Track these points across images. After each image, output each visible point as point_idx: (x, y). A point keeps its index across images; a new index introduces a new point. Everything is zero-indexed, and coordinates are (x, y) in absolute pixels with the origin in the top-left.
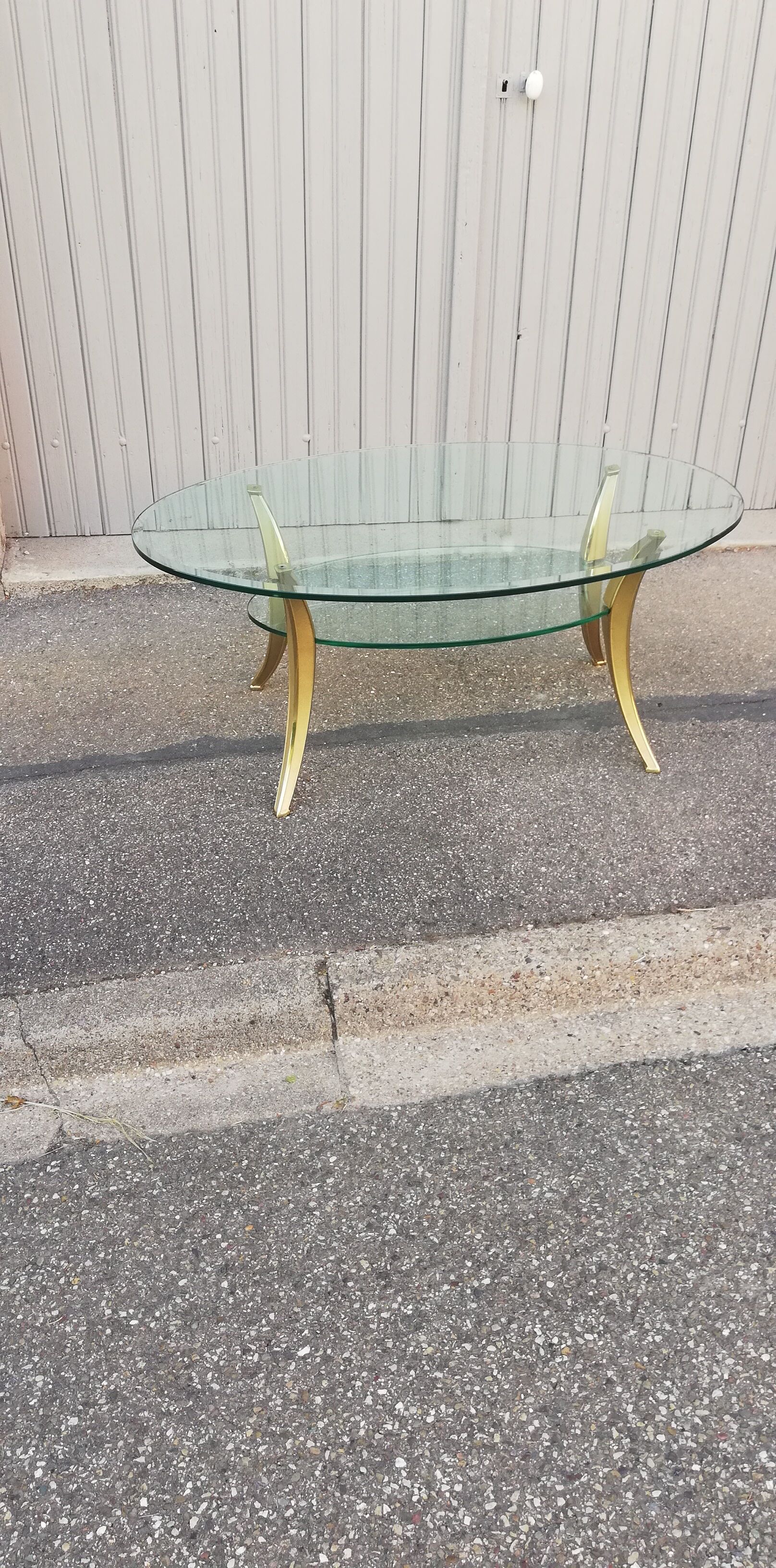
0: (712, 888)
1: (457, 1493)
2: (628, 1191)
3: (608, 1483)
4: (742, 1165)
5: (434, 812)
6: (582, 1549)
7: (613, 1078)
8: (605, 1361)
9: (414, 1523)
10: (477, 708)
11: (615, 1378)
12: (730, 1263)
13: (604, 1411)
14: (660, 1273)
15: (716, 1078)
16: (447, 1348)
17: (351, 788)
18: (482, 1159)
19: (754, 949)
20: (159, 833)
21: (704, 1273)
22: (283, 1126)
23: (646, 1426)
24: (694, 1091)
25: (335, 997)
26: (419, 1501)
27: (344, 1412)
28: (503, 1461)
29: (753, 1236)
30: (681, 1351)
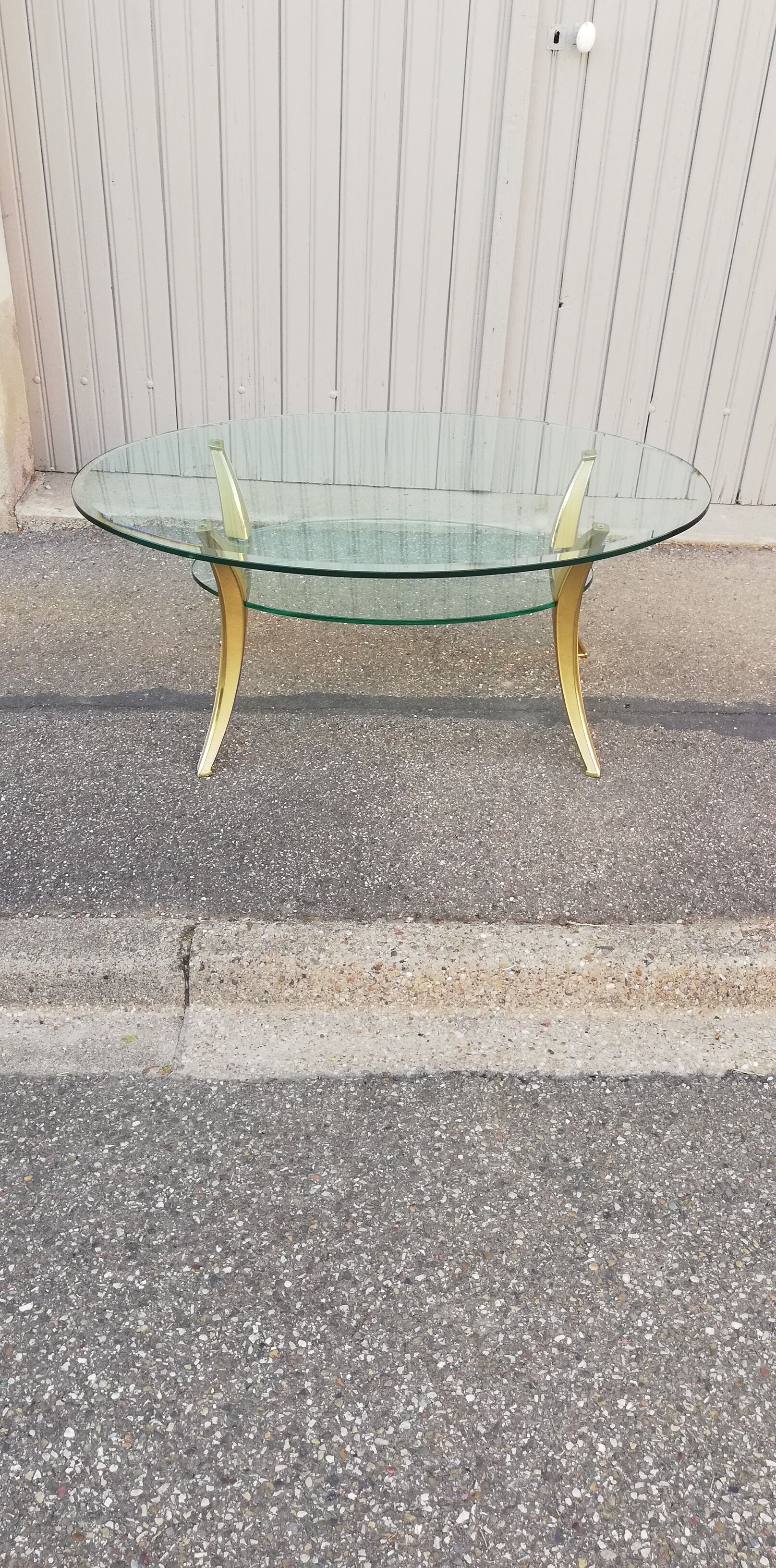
0: (610, 905)
1: (110, 1473)
2: (406, 1203)
3: (258, 1493)
4: (533, 1196)
5: (354, 791)
6: (206, 1554)
7: (443, 1085)
8: (307, 1371)
9: (58, 1495)
10: (437, 689)
11: (310, 1390)
12: (476, 1295)
13: (286, 1420)
14: (400, 1291)
15: (547, 1102)
16: (161, 1329)
17: (281, 757)
18: (277, 1146)
19: (634, 974)
20: (79, 779)
21: (445, 1301)
22: (104, 1083)
23: (321, 1444)
24: (519, 1112)
25: (191, 964)
26: (71, 1474)
27: (38, 1373)
28: (167, 1451)
29: (512, 1271)
30: (388, 1375)
